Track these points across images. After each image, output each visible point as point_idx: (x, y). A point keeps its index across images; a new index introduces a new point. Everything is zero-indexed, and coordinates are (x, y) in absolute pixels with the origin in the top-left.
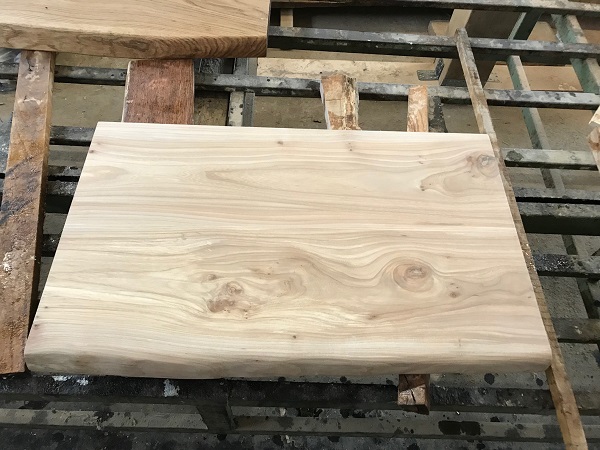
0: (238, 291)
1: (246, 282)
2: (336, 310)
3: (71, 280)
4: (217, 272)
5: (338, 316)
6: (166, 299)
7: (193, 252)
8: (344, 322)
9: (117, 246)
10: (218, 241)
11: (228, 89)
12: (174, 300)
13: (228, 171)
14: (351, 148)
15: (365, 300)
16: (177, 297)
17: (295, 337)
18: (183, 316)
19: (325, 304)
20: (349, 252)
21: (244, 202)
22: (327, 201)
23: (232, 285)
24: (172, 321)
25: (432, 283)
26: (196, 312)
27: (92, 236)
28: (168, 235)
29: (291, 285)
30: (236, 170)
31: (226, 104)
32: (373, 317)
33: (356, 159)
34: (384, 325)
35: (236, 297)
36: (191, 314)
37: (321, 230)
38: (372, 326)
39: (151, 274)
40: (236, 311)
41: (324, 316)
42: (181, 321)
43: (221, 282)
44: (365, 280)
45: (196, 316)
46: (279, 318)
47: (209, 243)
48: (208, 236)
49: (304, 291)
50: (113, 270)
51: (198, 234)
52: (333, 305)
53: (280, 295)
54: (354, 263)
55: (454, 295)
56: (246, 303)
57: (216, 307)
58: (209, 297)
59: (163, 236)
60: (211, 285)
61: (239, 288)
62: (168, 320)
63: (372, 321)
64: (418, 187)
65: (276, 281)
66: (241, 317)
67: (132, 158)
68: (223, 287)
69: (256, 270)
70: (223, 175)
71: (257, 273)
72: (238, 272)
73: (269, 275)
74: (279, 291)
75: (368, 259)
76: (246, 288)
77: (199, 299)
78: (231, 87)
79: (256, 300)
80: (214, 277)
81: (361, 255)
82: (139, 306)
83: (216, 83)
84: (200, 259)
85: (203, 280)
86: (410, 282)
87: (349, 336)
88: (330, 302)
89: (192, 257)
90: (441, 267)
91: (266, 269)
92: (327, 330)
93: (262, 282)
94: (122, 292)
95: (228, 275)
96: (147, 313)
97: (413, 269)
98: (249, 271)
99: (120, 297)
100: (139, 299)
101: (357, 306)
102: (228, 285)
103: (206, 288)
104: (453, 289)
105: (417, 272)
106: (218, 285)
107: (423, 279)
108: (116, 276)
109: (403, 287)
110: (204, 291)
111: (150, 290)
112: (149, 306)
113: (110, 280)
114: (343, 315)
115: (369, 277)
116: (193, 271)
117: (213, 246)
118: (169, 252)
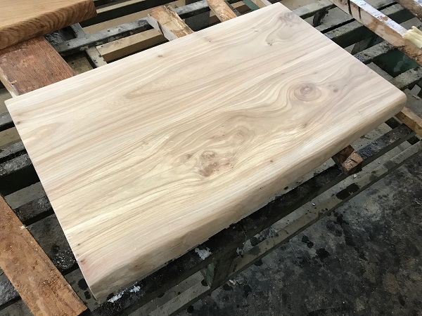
0: (213, 156)
1: (213, 147)
2: (282, 133)
3: (82, 215)
4: (189, 151)
5: (286, 135)
6: (168, 186)
7: (162, 148)
8: (292, 137)
9: (99, 174)
10: (172, 133)
12: (173, 184)
14: (209, 40)
15: (293, 119)
16: (175, 182)
17: (272, 161)
18: (189, 190)
19: (272, 133)
20: (260, 98)
21: (168, 102)
22: (221, 76)
23: (205, 154)
24: (185, 197)
26: (196, 183)
28: (133, 147)
29: (243, 134)
32: (305, 125)
33: (216, 46)
34: (314, 127)
35: (215, 160)
36: (194, 186)
37: (233, 93)
38: (309, 130)
39: (142, 178)
40: (222, 167)
41: (277, 141)
42: (192, 194)
43: (197, 156)
44: (282, 109)
45: (198, 185)
46: (253, 157)
47: (167, 137)
48: (164, 132)
49: (254, 134)
50: (111, 191)
51: (155, 136)
52: (277, 131)
53: (242, 143)
54: (269, 102)
55: (336, 91)
56: (224, 159)
57: (207, 172)
58: (197, 169)
60: (192, 162)
61: (211, 153)
62: (182, 198)
63: (307, 128)
64: (267, 44)
65: (231, 137)
66: (228, 168)
67: (57, 113)
68: (201, 158)
69: (213, 137)
70: (138, 92)
71: (215, 139)
72: (202, 144)
73: (224, 136)
74: (238, 142)
75: (274, 96)
76: (216, 150)
77: (191, 174)
78: (84, 45)
79: (228, 154)
80: (189, 156)
81: (269, 96)
82: (152, 202)
83: (71, 47)
84: (169, 150)
85: (183, 161)
87: (302, 143)
88: (274, 131)
91: (219, 134)
92: (286, 147)
93: (223, 142)
94: (132, 201)
95: (197, 150)
96: (162, 203)
98: (209, 140)
99: (133, 204)
100: (148, 198)
101: (291, 124)
102: (203, 156)
103: (189, 165)
104: (332, 88)
105: (307, 89)
106: (196, 159)
107: (313, 92)
108: (117, 193)
109: (307, 101)
110: (190, 167)
111: (151, 187)
112: (160, 198)
113: (115, 198)
114: (287, 133)
115: (284, 105)
116: (171, 160)
117: (172, 138)
118: (144, 157)
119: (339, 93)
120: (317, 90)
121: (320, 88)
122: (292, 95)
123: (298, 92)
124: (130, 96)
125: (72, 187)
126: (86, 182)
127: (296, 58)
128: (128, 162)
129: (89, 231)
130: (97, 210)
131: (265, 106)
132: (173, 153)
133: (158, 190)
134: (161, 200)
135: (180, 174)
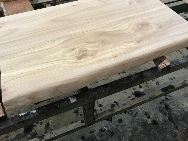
0: (85, 51)
1: (87, 47)
2: (125, 44)
3: (12, 69)
4: (73, 47)
5: (127, 45)
6: (58, 62)
7: (60, 44)
8: (131, 46)
9: (27, 52)
10: (68, 38)
12: (61, 61)
13: (59, 18)
15: (133, 38)
17: (116, 56)
18: (68, 65)
19: (120, 44)
22: (101, 16)
23: (82, 49)
26: (73, 62)
27: (14, 52)
28: (47, 42)
29: (104, 43)
30: (63, 17)
32: (139, 41)
34: (144, 42)
36: (71, 63)
37: (104, 24)
39: (47, 56)
40: (88, 56)
41: (122, 47)
42: (68, 67)
43: (77, 50)
44: (129, 33)
46: (106, 53)
47: (65, 40)
49: (110, 43)
50: (29, 60)
51: (59, 39)
52: (123, 43)
53: (102, 46)
54: (122, 29)
56: (91, 53)
57: (80, 58)
58: (75, 56)
59: (45, 43)
60: (74, 52)
61: (85, 49)
62: (63, 68)
63: (140, 43)
64: (128, 4)
65: (98, 43)
66: (91, 57)
69: (88, 42)
72: (81, 45)
73: (94, 42)
75: (125, 27)
76: (88, 48)
77: (71, 57)
79: (94, 51)
80: (73, 49)
81: (123, 27)
82: (47, 68)
83: (38, 3)
84: (64, 45)
85: (69, 51)
86: (144, 28)
88: (121, 42)
89: (61, 46)
90: (150, 21)
91: (92, 41)
92: (126, 51)
93: (93, 45)
94: (38, 66)
95: (78, 47)
98: (85, 43)
99: (38, 68)
100: (46, 66)
101: (132, 40)
102: (80, 50)
106: (76, 51)
107: (148, 26)
108: (32, 61)
109: (143, 30)
110: (72, 54)
111: (49, 61)
112: (52, 66)
113: (30, 64)
114: (128, 44)
115: (130, 31)
116: (63, 50)
117: (67, 41)
118: (50, 47)
119: (162, 28)
120: (150, 26)
121: (152, 25)
122: (136, 27)
123: (140, 26)
124: (54, 21)
125: (12, 56)
126: (20, 55)
127: (143, 11)
128: (42, 48)
130: (20, 68)
132: (65, 47)
133: (52, 62)
134: (52, 68)
135: (66, 57)
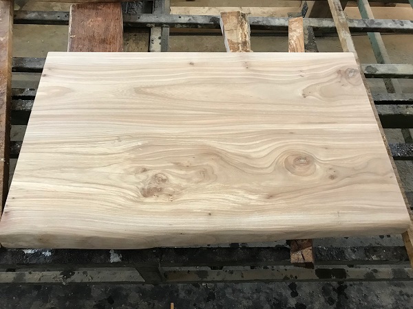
0: (164, 181)
1: (170, 173)
2: (241, 192)
4: (147, 166)
5: (243, 197)
6: (108, 188)
7: (127, 151)
8: (248, 201)
10: (147, 142)
11: (149, 25)
12: (114, 189)
13: (151, 87)
14: (247, 66)
15: (263, 184)
16: (116, 186)
17: (210, 214)
19: (232, 188)
20: (249, 147)
21: (165, 111)
22: (230, 108)
23: (160, 175)
24: (113, 205)
25: (315, 169)
26: (132, 198)
27: (47, 141)
28: (107, 139)
29: (205, 174)
30: (159, 86)
31: (148, 37)
32: (270, 197)
33: (251, 75)
34: (279, 203)
35: (162, 185)
36: (128, 199)
37: (227, 130)
38: (269, 203)
39: (94, 170)
40: (163, 196)
41: (231, 197)
42: (120, 205)
43: (151, 174)
44: (262, 168)
45: (132, 200)
46: (197, 200)
47: (140, 144)
48: (138, 138)
49: (216, 178)
50: (65, 167)
52: (239, 188)
53: (198, 182)
54: (254, 155)
55: (332, 177)
56: (171, 189)
57: (147, 193)
58: (141, 186)
59: (103, 139)
60: (143, 176)
61: (164, 177)
62: (110, 205)
63: (270, 200)
64: (300, 94)
65: (192, 172)
66: (168, 200)
67: (76, 79)
68: (152, 178)
69: (177, 164)
70: (148, 90)
71: (178, 165)
72: (163, 165)
73: (188, 168)
74: (196, 179)
75: (264, 152)
76: (171, 177)
77: (133, 187)
78: (151, 23)
79: (178, 186)
80: (145, 170)
81: (259, 149)
82: (87, 194)
83: (139, 21)
84: (133, 156)
85: (136, 172)
86: (298, 169)
87: (252, 212)
88: (236, 186)
89: (127, 155)
90: (321, 156)
91: (185, 163)
92: (234, 207)
93: (183, 172)
94: (73, 184)
95: (155, 168)
96: (93, 199)
97: (299, 159)
98: (172, 164)
99: (72, 188)
100: (86, 189)
101: (257, 189)
102: (156, 176)
103: (139, 178)
104: (331, 173)
105: (303, 160)
106: (148, 176)
107: (307, 166)
108: (67, 172)
109: (292, 173)
110: (138, 181)
111: (94, 181)
112: (94, 195)
113: (64, 175)
114: (246, 195)
115: (266, 166)
116: (127, 166)
117: (142, 147)
119: (334, 181)
120: (312, 167)
121: (318, 167)
122: (283, 159)
123: (291, 160)
124: (139, 91)
129: (27, 191)
130: (44, 178)
131: (247, 157)
133: (98, 186)
134: (94, 197)
135: (125, 182)
